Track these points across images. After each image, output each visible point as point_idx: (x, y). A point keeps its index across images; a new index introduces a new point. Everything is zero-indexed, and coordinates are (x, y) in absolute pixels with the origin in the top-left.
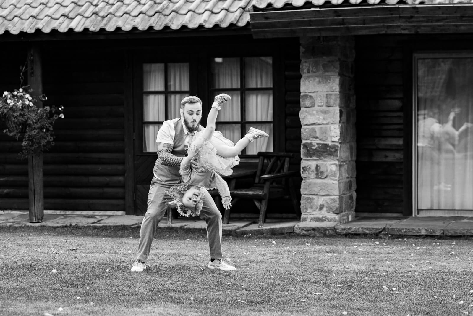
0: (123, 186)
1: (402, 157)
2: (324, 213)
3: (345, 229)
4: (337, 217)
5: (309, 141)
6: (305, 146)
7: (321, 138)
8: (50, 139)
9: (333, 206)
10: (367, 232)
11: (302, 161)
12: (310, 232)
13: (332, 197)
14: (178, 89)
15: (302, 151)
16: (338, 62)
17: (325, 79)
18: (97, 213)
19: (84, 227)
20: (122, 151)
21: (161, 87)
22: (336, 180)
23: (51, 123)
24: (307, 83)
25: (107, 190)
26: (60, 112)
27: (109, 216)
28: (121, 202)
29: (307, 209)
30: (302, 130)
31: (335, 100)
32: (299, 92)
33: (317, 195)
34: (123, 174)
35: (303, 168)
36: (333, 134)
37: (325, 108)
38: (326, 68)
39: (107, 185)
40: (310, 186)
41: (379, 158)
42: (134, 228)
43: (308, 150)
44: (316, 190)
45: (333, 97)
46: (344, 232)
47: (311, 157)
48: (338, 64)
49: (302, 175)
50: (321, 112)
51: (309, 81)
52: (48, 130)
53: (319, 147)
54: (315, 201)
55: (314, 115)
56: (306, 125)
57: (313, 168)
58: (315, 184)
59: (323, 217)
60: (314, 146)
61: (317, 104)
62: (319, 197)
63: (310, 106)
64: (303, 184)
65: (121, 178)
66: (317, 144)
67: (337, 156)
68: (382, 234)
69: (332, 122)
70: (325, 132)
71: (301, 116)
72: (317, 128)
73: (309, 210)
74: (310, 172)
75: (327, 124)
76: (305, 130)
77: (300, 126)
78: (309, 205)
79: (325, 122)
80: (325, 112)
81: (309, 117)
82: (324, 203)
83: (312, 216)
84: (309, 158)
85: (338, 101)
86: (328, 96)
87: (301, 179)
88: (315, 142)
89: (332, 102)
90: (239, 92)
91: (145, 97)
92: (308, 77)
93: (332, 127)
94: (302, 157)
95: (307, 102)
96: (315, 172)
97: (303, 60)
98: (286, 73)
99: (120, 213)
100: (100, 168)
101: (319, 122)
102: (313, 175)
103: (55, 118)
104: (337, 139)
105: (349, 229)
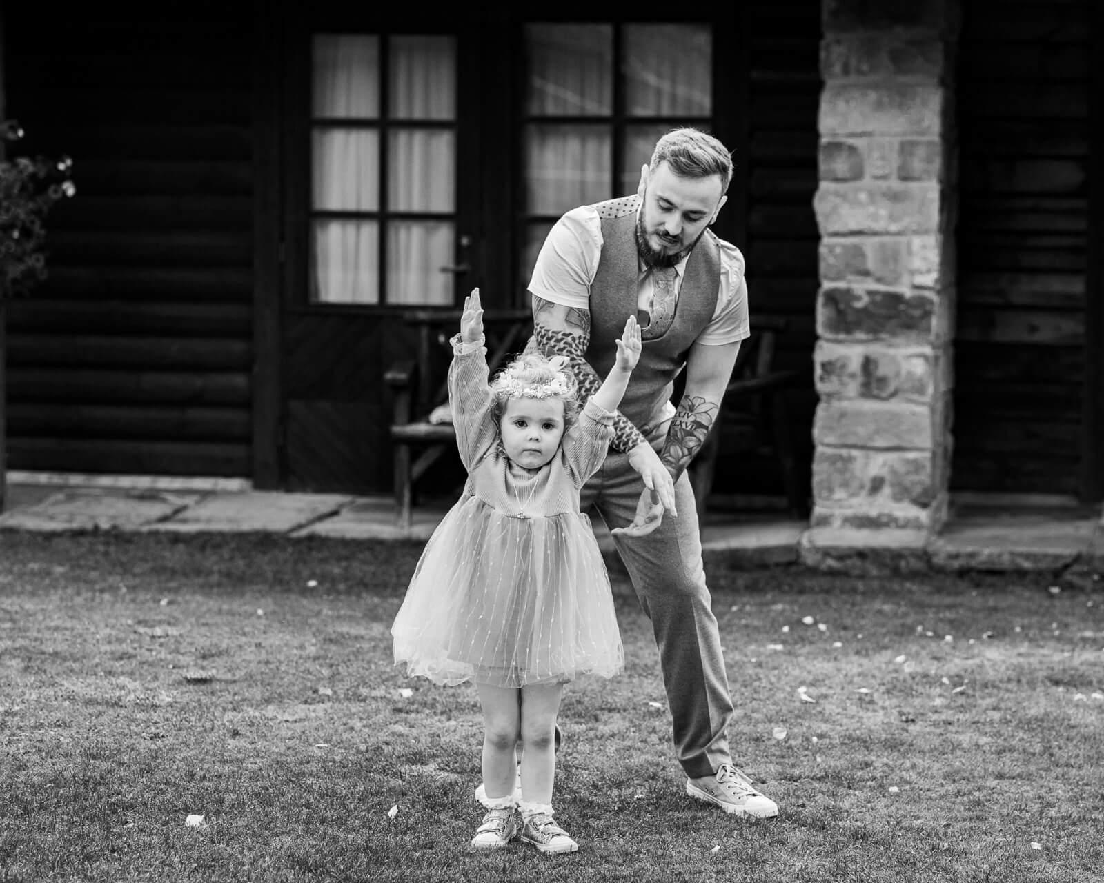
0: (246, 403)
1: (1081, 329)
2: (883, 504)
3: (956, 556)
4: (923, 515)
5: (842, 285)
6: (832, 297)
7: (878, 274)
8: (37, 262)
9: (913, 483)
10: (1027, 565)
11: (820, 343)
12: (849, 562)
13: (911, 455)
14: (418, 114)
15: (822, 313)
16: (940, 46)
17: (901, 97)
18: (164, 483)
19: (137, 534)
20: (245, 297)
21: (366, 107)
22: (923, 404)
23: (37, 212)
24: (841, 105)
25: (195, 414)
26: (61, 177)
27: (205, 495)
28: (238, 451)
29: (831, 490)
30: (823, 250)
31: (929, 160)
32: (816, 135)
33: (863, 448)
34: (245, 367)
35: (824, 365)
36: (917, 263)
37: (895, 184)
38: (899, 60)
39: (198, 400)
40: (844, 421)
41: (1012, 331)
42: (298, 541)
43: (840, 313)
44: (862, 432)
45: (921, 152)
46: (956, 564)
47: (848, 331)
48: (937, 53)
49: (820, 387)
50: (884, 195)
51: (847, 102)
52: (26, 233)
53: (873, 303)
54: (857, 467)
55: (859, 204)
56: (836, 234)
57: (855, 365)
58: (859, 415)
59: (880, 516)
60: (858, 298)
61: (870, 170)
62: (872, 453)
63: (848, 175)
64: (821, 412)
65: (239, 380)
66: (870, 293)
67: (928, 330)
68: (1073, 574)
69: (915, 227)
70: (891, 257)
71: (821, 205)
72: (869, 244)
73: (839, 494)
74: (845, 379)
75: (899, 233)
76: (831, 249)
77: (817, 238)
78: (837, 478)
79: (894, 228)
80: (895, 197)
81: (845, 210)
82: (884, 472)
83: (849, 512)
84: (842, 336)
85: (937, 164)
86: (906, 149)
87: (815, 399)
88: (861, 287)
89: (917, 165)
90: (606, 129)
91: (316, 135)
92: (844, 87)
93: (917, 242)
94: (820, 330)
95: (841, 165)
96: (860, 379)
97: (829, 37)
98: (755, 75)
99: (234, 484)
100: (174, 347)
101: (877, 226)
102: (853, 388)
103: (52, 194)
104: (930, 279)
105: (972, 555)
